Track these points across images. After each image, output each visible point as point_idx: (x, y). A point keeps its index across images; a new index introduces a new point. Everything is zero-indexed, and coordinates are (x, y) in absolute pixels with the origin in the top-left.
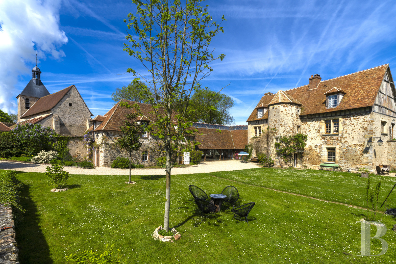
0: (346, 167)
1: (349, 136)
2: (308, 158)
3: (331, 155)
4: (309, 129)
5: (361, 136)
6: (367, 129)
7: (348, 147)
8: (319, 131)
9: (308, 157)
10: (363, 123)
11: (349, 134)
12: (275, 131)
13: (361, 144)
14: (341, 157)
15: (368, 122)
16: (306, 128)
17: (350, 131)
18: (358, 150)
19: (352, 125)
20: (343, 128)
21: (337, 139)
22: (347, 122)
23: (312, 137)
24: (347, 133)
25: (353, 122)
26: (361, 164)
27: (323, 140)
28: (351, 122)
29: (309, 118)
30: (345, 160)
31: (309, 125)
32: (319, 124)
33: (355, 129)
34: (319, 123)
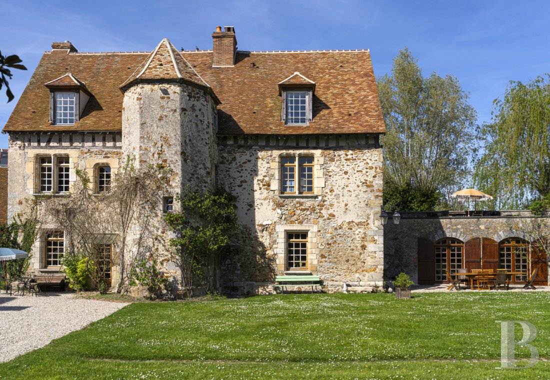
0: (333, 280)
1: (339, 203)
2: (239, 265)
3: (297, 252)
4: (242, 179)
5: (362, 202)
6: (373, 186)
7: (336, 229)
8: (269, 185)
9: (239, 259)
10: (364, 172)
11: (337, 196)
12: (165, 172)
13: (363, 221)
14: (323, 256)
15: (374, 169)
16: (232, 175)
17: (340, 189)
18: (357, 236)
19: (344, 176)
20: (323, 180)
21: (313, 210)
22: (333, 167)
23: (248, 201)
24: (334, 193)
25: (346, 168)
26: (363, 271)
27: (279, 211)
28: (341, 167)
29: (240, 147)
30: (330, 262)
31: (241, 166)
32: (268, 165)
33: (350, 185)
34: (268, 163)
